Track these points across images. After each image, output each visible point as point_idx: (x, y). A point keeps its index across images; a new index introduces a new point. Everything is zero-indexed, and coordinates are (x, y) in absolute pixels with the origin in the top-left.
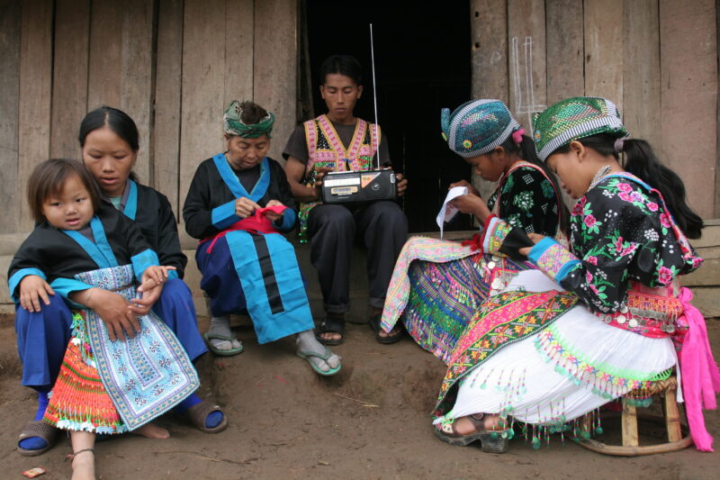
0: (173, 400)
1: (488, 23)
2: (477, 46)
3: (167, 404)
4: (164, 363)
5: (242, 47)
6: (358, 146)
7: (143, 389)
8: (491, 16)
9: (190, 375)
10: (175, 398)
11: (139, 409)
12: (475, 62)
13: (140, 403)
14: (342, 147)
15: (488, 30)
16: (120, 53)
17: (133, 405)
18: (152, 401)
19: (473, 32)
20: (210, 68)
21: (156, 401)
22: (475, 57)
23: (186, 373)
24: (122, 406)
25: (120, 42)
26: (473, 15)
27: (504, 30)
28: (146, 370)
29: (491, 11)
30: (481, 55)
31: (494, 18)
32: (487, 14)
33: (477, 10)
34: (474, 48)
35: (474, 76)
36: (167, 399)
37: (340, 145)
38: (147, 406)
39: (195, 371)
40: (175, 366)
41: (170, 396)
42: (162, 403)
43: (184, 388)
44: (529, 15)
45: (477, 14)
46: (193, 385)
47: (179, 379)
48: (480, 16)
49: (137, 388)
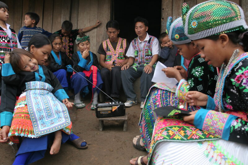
0: (57, 128)
1: (166, 12)
2: (163, 19)
3: (54, 129)
4: (58, 112)
5: (94, 19)
6: (118, 50)
7: (46, 120)
8: (167, 10)
9: (67, 119)
10: (58, 127)
11: (42, 128)
12: (162, 24)
13: (43, 126)
14: (114, 50)
15: (166, 14)
16: (61, 20)
17: (40, 126)
18: (48, 126)
19: (162, 14)
20: (85, 25)
21: (50, 127)
22: (162, 22)
23: (65, 118)
24: (35, 126)
25: (61, 17)
26: (162, 9)
27: (171, 14)
28: (49, 113)
29: (168, 8)
30: (164, 22)
31: (168, 10)
32: (166, 9)
33: (163, 8)
34: (162, 20)
35: (161, 28)
36: (54, 127)
37: (113, 50)
38: (46, 128)
39: (69, 118)
40: (62, 114)
41: (56, 126)
42: (52, 128)
43: (63, 124)
44: (179, 9)
45: (163, 9)
46: (67, 124)
47: (62, 120)
48: (164, 10)
49: (44, 120)
